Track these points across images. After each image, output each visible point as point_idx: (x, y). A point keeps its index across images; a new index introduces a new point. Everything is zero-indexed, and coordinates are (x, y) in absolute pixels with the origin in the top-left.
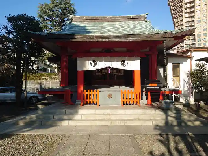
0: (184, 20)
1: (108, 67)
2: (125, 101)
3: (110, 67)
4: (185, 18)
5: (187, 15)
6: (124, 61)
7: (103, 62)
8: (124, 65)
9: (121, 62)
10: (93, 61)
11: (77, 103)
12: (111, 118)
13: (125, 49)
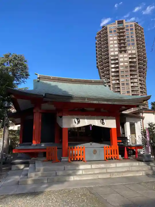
0: (111, 82)
1: (90, 125)
2: (108, 156)
3: (91, 125)
4: (112, 80)
5: (114, 78)
6: (103, 120)
7: (86, 120)
8: (103, 123)
9: (101, 121)
10: (77, 119)
11: (62, 160)
12: (107, 171)
13: (93, 109)
